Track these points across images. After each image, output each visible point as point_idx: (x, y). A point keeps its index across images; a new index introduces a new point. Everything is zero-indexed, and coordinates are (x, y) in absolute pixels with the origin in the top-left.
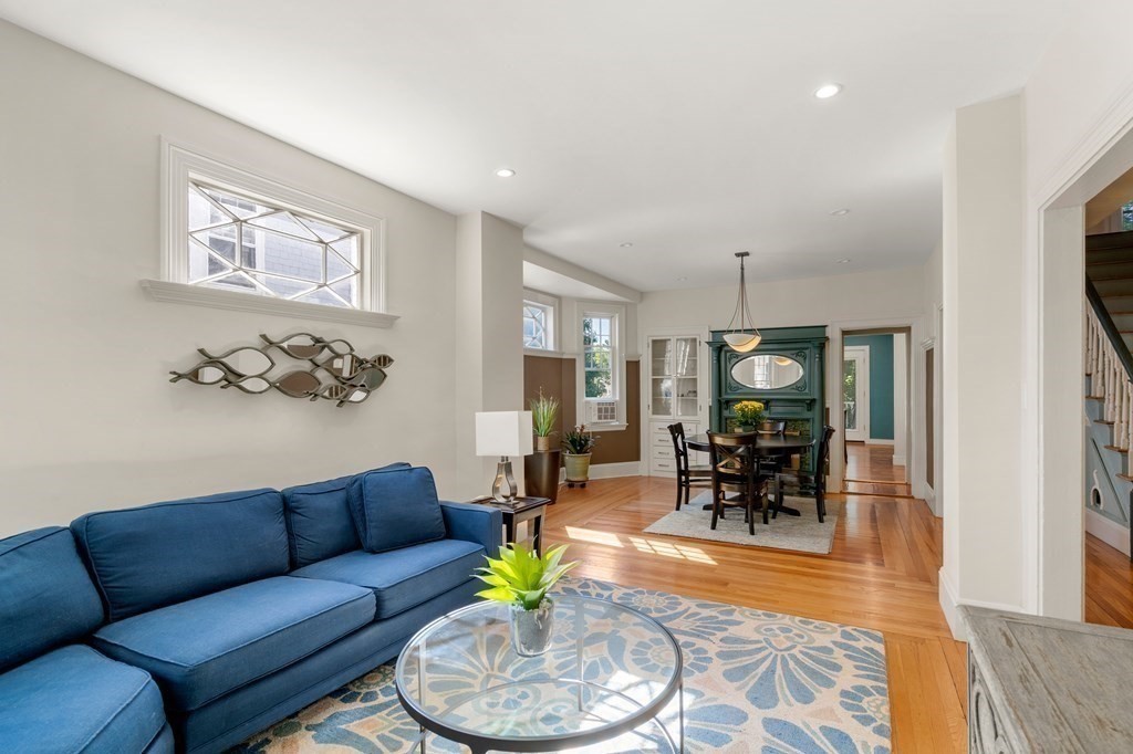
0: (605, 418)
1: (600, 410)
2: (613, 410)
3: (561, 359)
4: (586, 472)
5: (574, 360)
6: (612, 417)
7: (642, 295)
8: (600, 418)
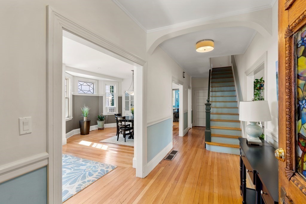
0: (111, 111)
1: (110, 110)
2: (114, 109)
3: (99, 96)
4: (103, 126)
5: (103, 96)
6: (113, 111)
7: (123, 79)
8: (110, 111)
